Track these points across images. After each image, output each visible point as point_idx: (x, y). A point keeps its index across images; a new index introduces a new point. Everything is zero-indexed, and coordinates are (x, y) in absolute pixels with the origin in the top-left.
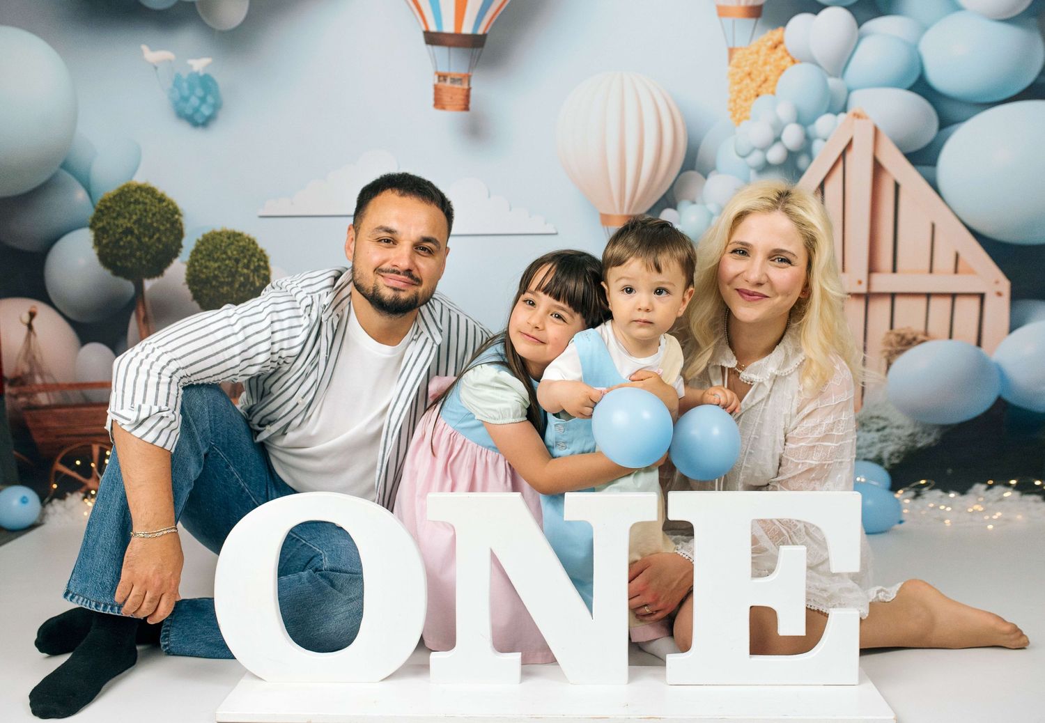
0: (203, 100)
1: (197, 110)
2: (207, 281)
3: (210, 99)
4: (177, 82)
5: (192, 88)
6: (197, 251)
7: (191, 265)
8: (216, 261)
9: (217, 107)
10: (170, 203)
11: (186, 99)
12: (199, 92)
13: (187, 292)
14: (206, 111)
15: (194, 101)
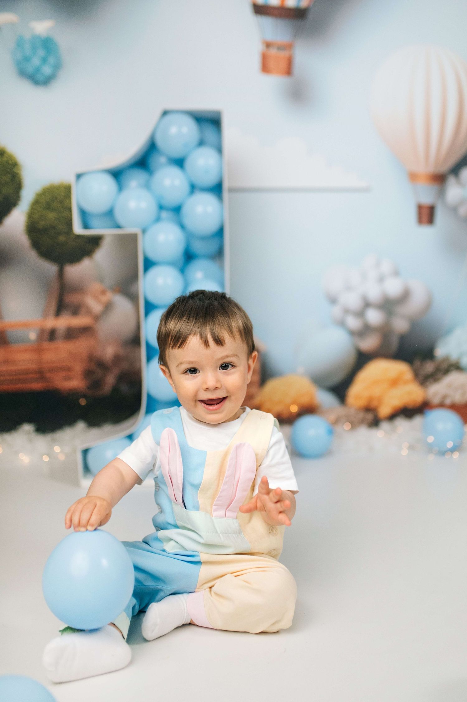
0: (44, 60)
1: (38, 70)
2: (44, 231)
3: (52, 60)
4: (20, 43)
5: (34, 49)
6: (36, 203)
7: (30, 216)
8: (54, 210)
9: (57, 67)
10: (10, 157)
11: (27, 59)
12: (41, 53)
13: (25, 241)
14: (47, 70)
15: (36, 61)
